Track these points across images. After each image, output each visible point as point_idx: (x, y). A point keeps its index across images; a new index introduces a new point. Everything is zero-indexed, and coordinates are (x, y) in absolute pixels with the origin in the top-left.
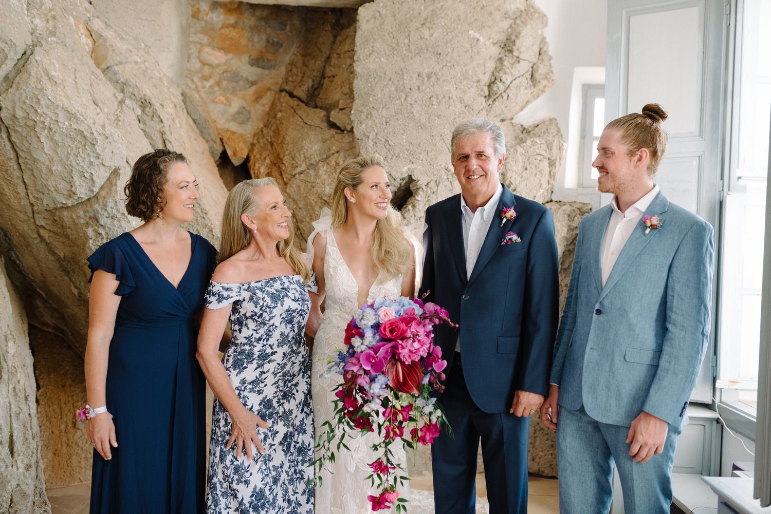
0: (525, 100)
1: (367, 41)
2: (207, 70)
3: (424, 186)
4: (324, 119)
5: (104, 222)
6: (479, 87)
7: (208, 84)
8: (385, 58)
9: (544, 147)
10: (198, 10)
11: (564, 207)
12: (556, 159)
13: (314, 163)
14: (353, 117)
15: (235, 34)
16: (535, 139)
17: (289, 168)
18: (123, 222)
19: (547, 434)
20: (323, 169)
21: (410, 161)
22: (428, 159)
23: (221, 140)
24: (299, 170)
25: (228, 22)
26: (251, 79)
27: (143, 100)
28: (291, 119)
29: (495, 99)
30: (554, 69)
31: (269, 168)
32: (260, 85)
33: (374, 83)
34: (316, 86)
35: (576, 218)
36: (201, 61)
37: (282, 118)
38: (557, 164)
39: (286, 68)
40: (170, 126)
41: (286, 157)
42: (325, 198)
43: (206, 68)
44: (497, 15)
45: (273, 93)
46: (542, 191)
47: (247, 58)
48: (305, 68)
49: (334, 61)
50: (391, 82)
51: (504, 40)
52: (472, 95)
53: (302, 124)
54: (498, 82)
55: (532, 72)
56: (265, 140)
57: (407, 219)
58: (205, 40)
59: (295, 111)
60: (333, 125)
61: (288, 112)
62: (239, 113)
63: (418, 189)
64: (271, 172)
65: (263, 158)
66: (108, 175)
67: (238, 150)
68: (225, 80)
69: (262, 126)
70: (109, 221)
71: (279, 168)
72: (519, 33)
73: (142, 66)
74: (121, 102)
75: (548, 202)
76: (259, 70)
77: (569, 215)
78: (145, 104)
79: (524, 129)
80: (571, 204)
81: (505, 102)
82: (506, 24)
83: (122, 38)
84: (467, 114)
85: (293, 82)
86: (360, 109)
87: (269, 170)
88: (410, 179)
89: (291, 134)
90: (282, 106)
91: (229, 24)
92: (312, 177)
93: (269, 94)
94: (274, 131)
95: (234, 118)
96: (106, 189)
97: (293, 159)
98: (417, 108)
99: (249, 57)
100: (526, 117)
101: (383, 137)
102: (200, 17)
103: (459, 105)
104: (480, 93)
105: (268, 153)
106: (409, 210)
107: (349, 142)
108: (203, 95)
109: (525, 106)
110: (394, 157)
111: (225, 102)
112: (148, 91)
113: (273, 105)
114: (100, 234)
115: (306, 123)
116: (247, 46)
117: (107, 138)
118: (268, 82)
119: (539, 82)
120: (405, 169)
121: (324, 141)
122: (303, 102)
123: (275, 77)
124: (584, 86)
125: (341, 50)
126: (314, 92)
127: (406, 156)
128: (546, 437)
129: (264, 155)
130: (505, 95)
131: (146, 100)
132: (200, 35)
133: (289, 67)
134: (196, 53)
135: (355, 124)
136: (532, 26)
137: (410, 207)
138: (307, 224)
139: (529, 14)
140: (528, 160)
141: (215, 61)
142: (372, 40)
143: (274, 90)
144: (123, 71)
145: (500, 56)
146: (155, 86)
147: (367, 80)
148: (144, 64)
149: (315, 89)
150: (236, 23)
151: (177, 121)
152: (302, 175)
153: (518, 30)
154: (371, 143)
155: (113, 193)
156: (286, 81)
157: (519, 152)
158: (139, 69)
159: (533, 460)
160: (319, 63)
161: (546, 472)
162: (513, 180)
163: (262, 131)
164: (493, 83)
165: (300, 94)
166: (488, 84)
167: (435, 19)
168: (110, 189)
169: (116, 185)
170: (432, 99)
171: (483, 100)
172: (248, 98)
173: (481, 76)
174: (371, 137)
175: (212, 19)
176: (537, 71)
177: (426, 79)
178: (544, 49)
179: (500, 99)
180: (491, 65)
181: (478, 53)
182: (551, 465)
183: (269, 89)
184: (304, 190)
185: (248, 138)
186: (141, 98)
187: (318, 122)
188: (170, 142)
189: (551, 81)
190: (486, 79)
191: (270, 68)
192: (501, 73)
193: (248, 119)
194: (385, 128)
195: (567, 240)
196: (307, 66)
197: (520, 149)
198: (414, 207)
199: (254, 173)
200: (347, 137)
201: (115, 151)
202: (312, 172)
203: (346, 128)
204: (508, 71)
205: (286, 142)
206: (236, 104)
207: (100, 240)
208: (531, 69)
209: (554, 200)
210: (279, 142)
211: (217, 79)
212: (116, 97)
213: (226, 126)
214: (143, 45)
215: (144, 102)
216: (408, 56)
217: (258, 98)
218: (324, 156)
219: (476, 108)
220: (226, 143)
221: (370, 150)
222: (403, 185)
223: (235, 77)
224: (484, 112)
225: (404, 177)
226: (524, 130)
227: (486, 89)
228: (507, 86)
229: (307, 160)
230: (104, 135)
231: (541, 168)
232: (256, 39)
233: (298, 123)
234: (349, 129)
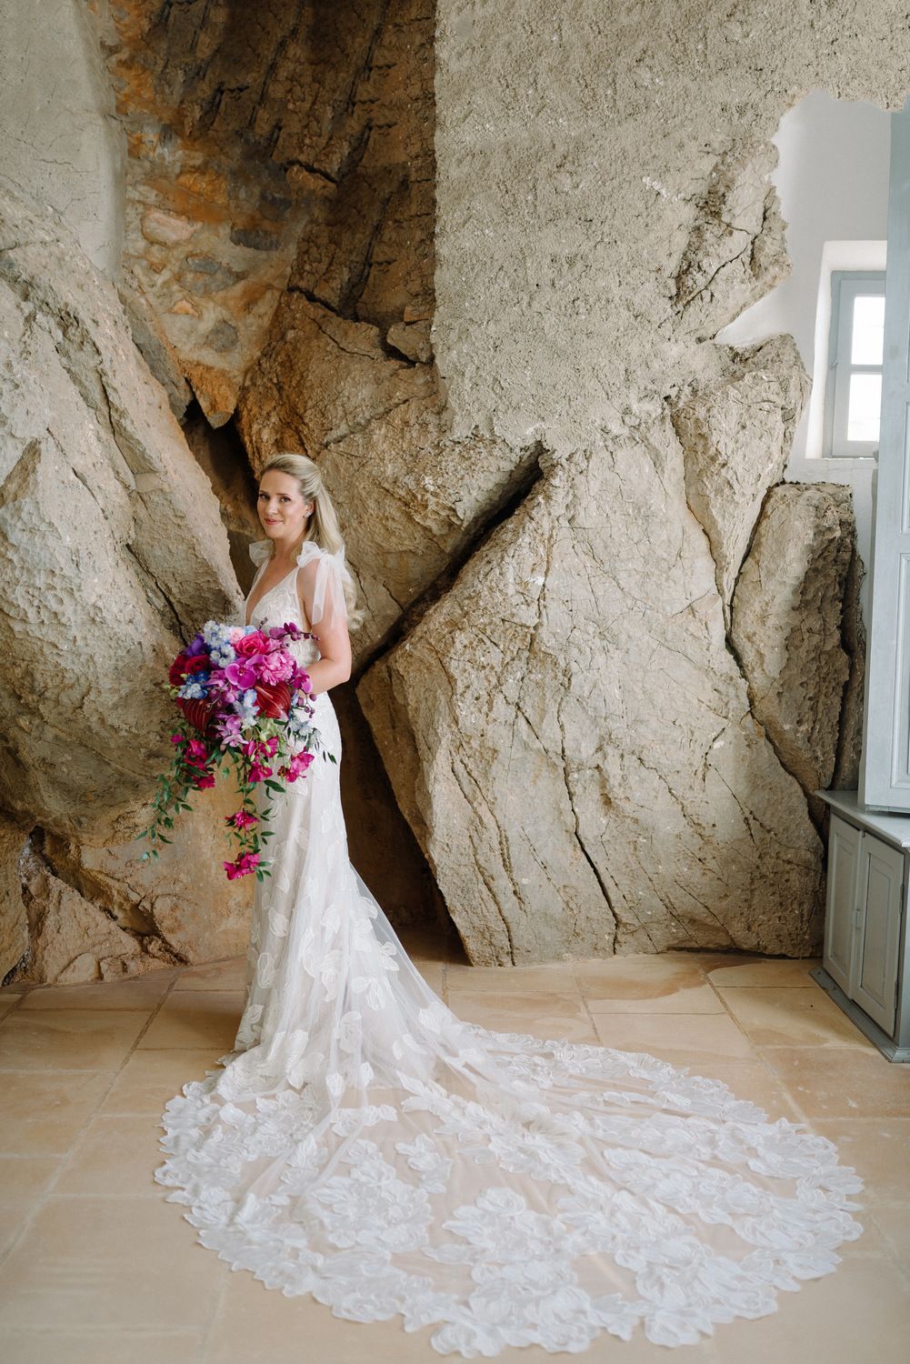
0: (741, 303)
1: (458, 198)
2: (157, 254)
3: (563, 461)
4: (376, 340)
5: (16, 539)
6: (660, 280)
7: (160, 279)
8: (491, 228)
9: (775, 386)
10: (140, 141)
11: (807, 494)
12: (795, 409)
13: (363, 422)
14: (433, 338)
15: (204, 185)
16: (759, 374)
17: (317, 431)
18: (51, 538)
19: (772, 885)
20: (379, 432)
21: (539, 416)
22: (571, 413)
23: (188, 381)
24: (335, 434)
25: (191, 163)
26: (236, 268)
27: (63, 314)
28: (315, 343)
29: (688, 302)
30: (788, 246)
31: (277, 432)
32: (252, 279)
33: (472, 275)
34: (355, 280)
35: (829, 513)
36: (145, 237)
37: (296, 340)
38: (797, 417)
39: (299, 248)
40: (111, 361)
41: (309, 412)
42: (386, 485)
43: (155, 248)
44: (692, 148)
45: (277, 294)
46: (771, 466)
47: (228, 230)
48: (333, 246)
49: (388, 234)
50: (502, 273)
51: (705, 194)
52: (647, 295)
53: (336, 350)
54: (694, 270)
55: (752, 251)
56: (265, 380)
57: (537, 519)
58: (152, 196)
59: (320, 328)
60: (392, 352)
61: (308, 328)
62: (216, 331)
63: (554, 466)
64: (282, 438)
65: (264, 413)
66: (19, 453)
67: (218, 399)
68: (191, 271)
69: (259, 354)
70: (25, 537)
71: (298, 432)
72: (732, 181)
73: (54, 249)
74: (30, 319)
75: (777, 485)
76: (249, 252)
77: (817, 507)
78: (67, 320)
79: (737, 354)
80: (819, 486)
81: (706, 307)
82: (707, 164)
83: (13, 198)
84: (640, 329)
85: (311, 273)
86: (447, 323)
87: (278, 436)
88: (540, 449)
89: (317, 370)
90: (294, 318)
91: (193, 167)
92: (360, 449)
93: (268, 295)
94: (282, 364)
95: (208, 342)
96: (17, 481)
97: (323, 415)
98: (550, 320)
99: (232, 228)
100: (739, 334)
101: (489, 373)
102: (143, 153)
103: (625, 314)
104: (662, 291)
105: (273, 404)
106: (539, 504)
107: (427, 383)
108: (152, 300)
109: (738, 315)
110: (511, 410)
111: (191, 311)
112: (69, 296)
113: (277, 315)
114: (11, 561)
115: (343, 349)
116: (227, 207)
117: (17, 386)
118: (266, 274)
119: (766, 269)
120: (530, 431)
121: (378, 381)
122: (332, 309)
123: (279, 263)
124: (834, 273)
125: (402, 213)
126: (351, 292)
127: (531, 406)
128: (771, 890)
129: (267, 408)
130: (706, 295)
131: (68, 314)
132: (141, 188)
133: (304, 246)
134: (137, 222)
135: (438, 351)
136: (754, 169)
137: (540, 498)
138: (353, 533)
139: (749, 146)
140: (748, 410)
141: (172, 237)
142: (467, 196)
143: (278, 289)
144: (25, 260)
145: (697, 223)
146: (81, 286)
147: (460, 270)
148: (58, 246)
149: (353, 286)
150: (206, 164)
151: (120, 352)
152: (341, 444)
153: (730, 174)
154: (468, 385)
155: (31, 487)
156: (299, 271)
157: (731, 398)
158: (51, 255)
159: (749, 929)
160: (361, 238)
161: (769, 948)
162: (721, 447)
163: (260, 365)
164: (686, 272)
165: (327, 296)
166: (675, 274)
167: (582, 156)
168: (25, 480)
169: (34, 470)
170: (577, 303)
171: (668, 304)
172: (232, 303)
173: (664, 261)
174: (468, 375)
175: (162, 157)
176: (761, 249)
177: (566, 266)
178: (773, 210)
179: (697, 300)
180: (681, 240)
181: (660, 218)
182: (778, 936)
183: (269, 287)
184: (346, 470)
185: (235, 377)
186: (60, 310)
187: (364, 347)
188: (115, 390)
189: (785, 267)
190: (672, 266)
191: (268, 249)
192: (700, 254)
193: (233, 343)
194: (494, 357)
195: (813, 552)
196: (338, 244)
197: (733, 392)
198: (548, 498)
199: (251, 441)
200: (420, 372)
201: (32, 410)
202: (358, 437)
203: (417, 357)
204: (711, 250)
205: (308, 384)
206: (211, 315)
207: (9, 571)
208: (750, 247)
209: (788, 480)
210: (294, 384)
211: (176, 269)
212: (22, 310)
213: (195, 356)
214: (50, 209)
215: (66, 317)
216: (533, 225)
217: (249, 303)
218: (381, 409)
219: (655, 318)
220: (197, 388)
221: (466, 397)
222: (525, 458)
223: (207, 265)
224: (668, 325)
225: (528, 444)
226: (736, 356)
227: (672, 283)
228: (709, 278)
229: (350, 417)
230: (13, 381)
231: (769, 425)
232: (242, 195)
233: (328, 349)
234: (424, 360)
